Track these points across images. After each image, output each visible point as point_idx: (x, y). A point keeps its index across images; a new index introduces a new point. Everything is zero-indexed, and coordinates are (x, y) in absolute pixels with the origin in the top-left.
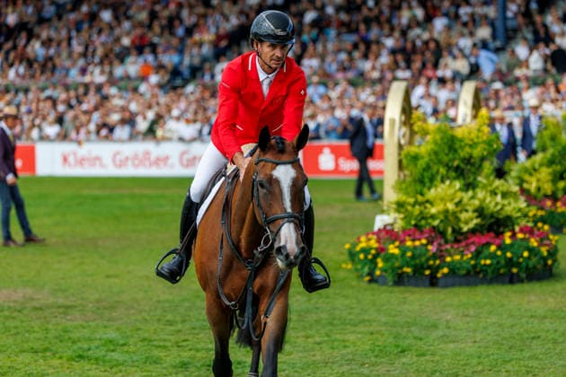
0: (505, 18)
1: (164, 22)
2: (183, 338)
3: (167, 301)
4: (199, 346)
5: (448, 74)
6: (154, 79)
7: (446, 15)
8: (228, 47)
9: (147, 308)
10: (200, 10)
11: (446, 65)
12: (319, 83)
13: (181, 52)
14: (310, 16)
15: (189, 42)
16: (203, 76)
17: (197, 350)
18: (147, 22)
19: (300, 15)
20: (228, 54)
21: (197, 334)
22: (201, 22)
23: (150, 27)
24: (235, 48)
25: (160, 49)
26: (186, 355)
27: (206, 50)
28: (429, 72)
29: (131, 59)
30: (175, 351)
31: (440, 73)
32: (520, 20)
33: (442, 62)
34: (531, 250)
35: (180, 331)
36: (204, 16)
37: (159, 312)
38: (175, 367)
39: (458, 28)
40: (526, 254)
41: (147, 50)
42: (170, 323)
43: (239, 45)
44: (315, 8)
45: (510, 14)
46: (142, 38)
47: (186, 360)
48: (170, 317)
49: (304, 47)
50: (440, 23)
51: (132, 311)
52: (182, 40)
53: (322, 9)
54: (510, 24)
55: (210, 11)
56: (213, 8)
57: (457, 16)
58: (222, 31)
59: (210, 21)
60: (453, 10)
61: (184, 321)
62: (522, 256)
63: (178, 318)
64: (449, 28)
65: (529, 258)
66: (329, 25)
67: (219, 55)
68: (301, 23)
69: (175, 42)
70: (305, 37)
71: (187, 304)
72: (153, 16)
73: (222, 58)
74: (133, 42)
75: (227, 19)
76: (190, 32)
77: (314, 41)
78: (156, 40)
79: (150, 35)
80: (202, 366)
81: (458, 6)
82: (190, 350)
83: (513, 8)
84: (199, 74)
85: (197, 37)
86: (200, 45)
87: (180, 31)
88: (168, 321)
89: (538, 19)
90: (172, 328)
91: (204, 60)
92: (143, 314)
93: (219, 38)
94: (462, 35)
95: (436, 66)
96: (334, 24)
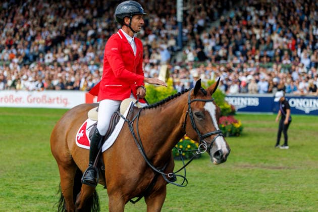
0: (182, 36)
1: (21, 34)
2: (26, 184)
3: (19, 167)
4: (33, 188)
5: (155, 61)
6: (16, 60)
7: (154, 33)
8: (52, 46)
9: (9, 170)
10: (39, 28)
11: (154, 57)
12: (94, 64)
13: (29, 48)
14: (90, 33)
15: (33, 43)
16: (39, 59)
17: (32, 190)
18: (13, 34)
19: (86, 32)
20: (52, 49)
21: (33, 183)
22: (39, 34)
23: (14, 36)
24: (55, 47)
25: (18, 47)
26: (27, 192)
27: (41, 47)
28: (146, 60)
29: (4, 51)
30: (21, 190)
31: (151, 61)
32: (189, 37)
33: (152, 56)
34: (191, 144)
35: (24, 181)
36: (41, 31)
37: (14, 172)
38: (21, 198)
39: (159, 40)
40: (189, 146)
41: (13, 47)
42: (20, 177)
43: (57, 46)
44: (93, 29)
45: (184, 34)
46: (11, 41)
47: (27, 195)
48: (20, 174)
49: (87, 47)
50: (151, 38)
51: (2, 171)
52: (30, 43)
53: (96, 29)
54: (185, 38)
55: (43, 29)
56: (45, 27)
57: (159, 35)
58: (48, 39)
59: (43, 34)
60: (157, 31)
61: (26, 176)
62: (187, 148)
63: (24, 175)
64: (156, 39)
65: (190, 148)
66: (99, 37)
67: (47, 49)
68: (86, 36)
69: (26, 43)
70: (88, 43)
71: (28, 168)
72: (16, 30)
73: (49, 51)
74: (6, 43)
75: (51, 33)
76: (33, 39)
77: (92, 44)
78: (17, 42)
79: (14, 40)
80: (34, 198)
81: (160, 30)
82: (29, 190)
83: (186, 31)
84: (37, 59)
85: (36, 41)
86: (38, 45)
87: (29, 39)
88: (19, 176)
89: (197, 36)
90: (21, 179)
91: (40, 52)
92: (7, 173)
93: (47, 42)
94: (162, 43)
95: (149, 57)
96: (102, 36)
